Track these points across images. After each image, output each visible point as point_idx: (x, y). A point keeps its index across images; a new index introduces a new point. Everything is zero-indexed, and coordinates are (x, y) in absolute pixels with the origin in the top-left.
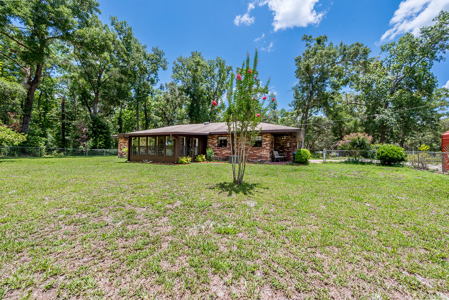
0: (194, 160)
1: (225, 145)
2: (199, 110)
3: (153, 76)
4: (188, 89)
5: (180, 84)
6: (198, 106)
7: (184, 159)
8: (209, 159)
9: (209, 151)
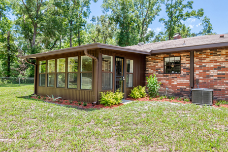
0: (129, 96)
1: (179, 71)
2: (128, 38)
3: (85, 9)
4: (118, 17)
5: (109, 13)
6: (127, 33)
7: (109, 97)
8: (152, 94)
9: (151, 80)
